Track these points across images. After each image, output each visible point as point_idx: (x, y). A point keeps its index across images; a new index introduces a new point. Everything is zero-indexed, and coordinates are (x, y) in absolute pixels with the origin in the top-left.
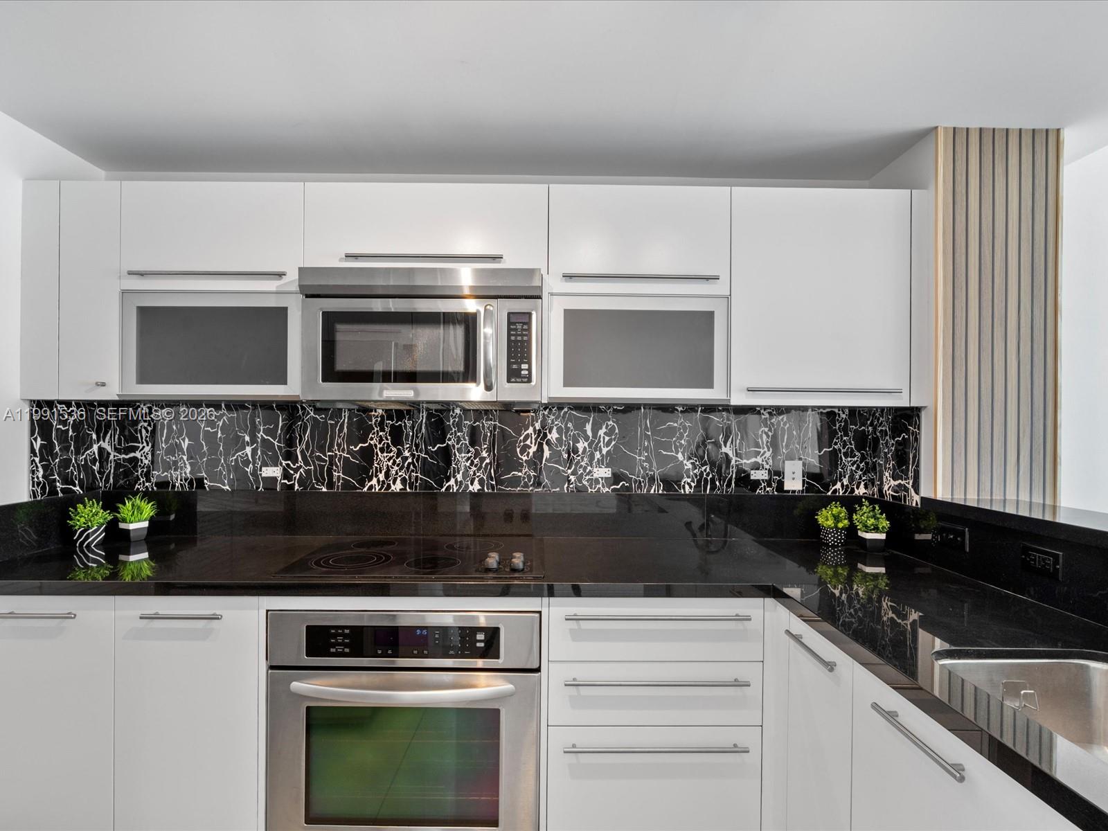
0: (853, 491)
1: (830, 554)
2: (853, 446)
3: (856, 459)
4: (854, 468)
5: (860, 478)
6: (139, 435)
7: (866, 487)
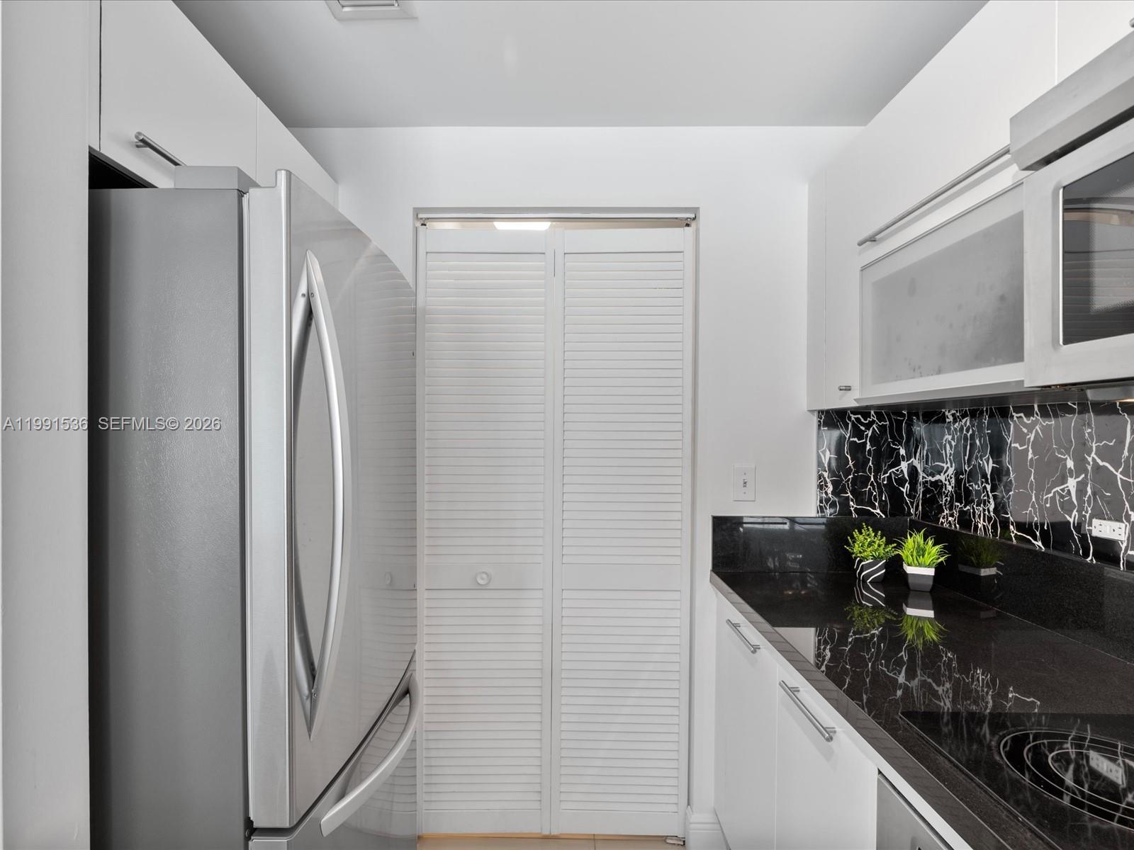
6: (944, 452)
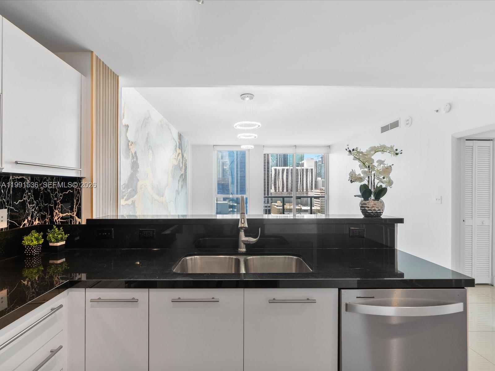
0: (33, 223)
1: (34, 261)
2: (33, 198)
3: (34, 205)
4: (33, 210)
5: (36, 215)
7: (39, 220)
